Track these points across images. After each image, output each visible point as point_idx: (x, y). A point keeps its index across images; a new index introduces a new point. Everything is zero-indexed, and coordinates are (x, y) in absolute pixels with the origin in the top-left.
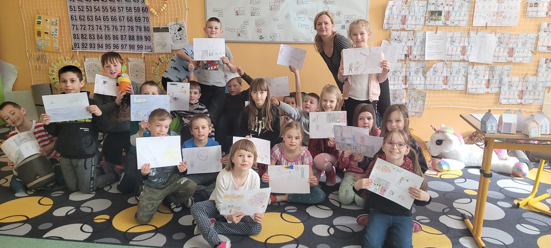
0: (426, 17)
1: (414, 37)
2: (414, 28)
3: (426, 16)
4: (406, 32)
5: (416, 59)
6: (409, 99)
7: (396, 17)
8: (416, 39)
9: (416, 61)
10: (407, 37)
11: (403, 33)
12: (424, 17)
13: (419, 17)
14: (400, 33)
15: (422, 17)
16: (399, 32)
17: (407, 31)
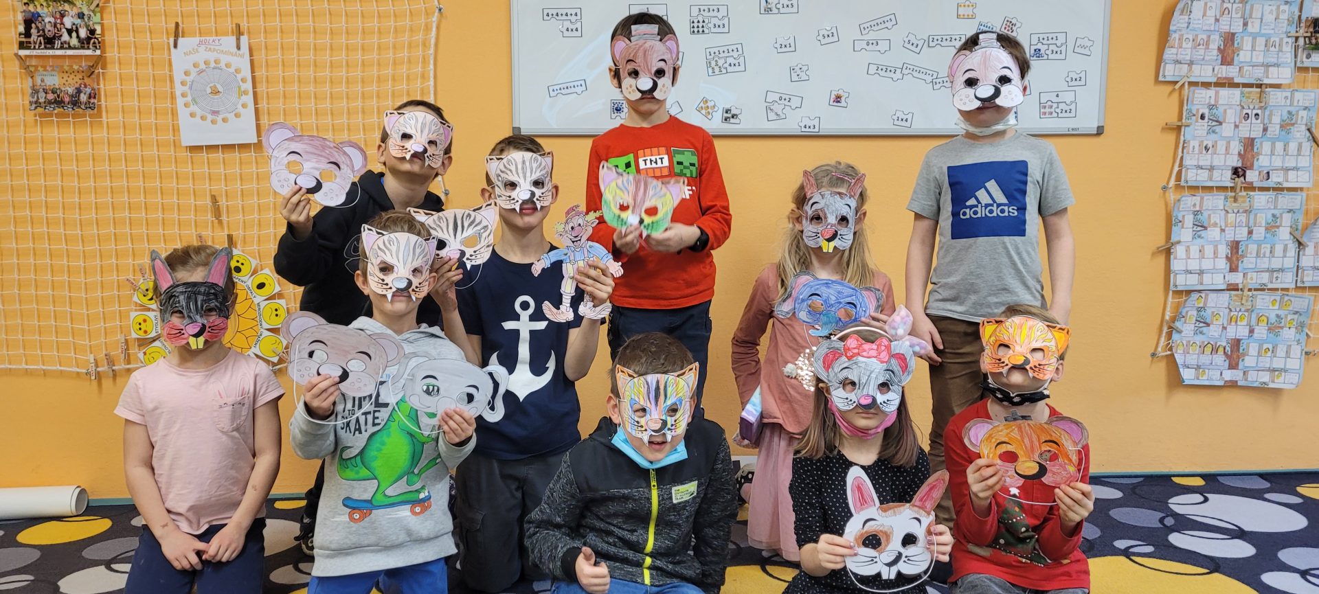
0: (1297, 38)
1: (1260, 108)
2: (1260, 75)
3: (1297, 35)
4: (1237, 92)
5: (1270, 183)
6: (1249, 324)
7: (1205, 37)
8: (1267, 113)
9: (1267, 189)
10: (1240, 108)
11: (1224, 92)
12: (1290, 40)
13: (1277, 40)
14: (1217, 93)
15: (1286, 40)
16: (1211, 92)
17: (1237, 85)
